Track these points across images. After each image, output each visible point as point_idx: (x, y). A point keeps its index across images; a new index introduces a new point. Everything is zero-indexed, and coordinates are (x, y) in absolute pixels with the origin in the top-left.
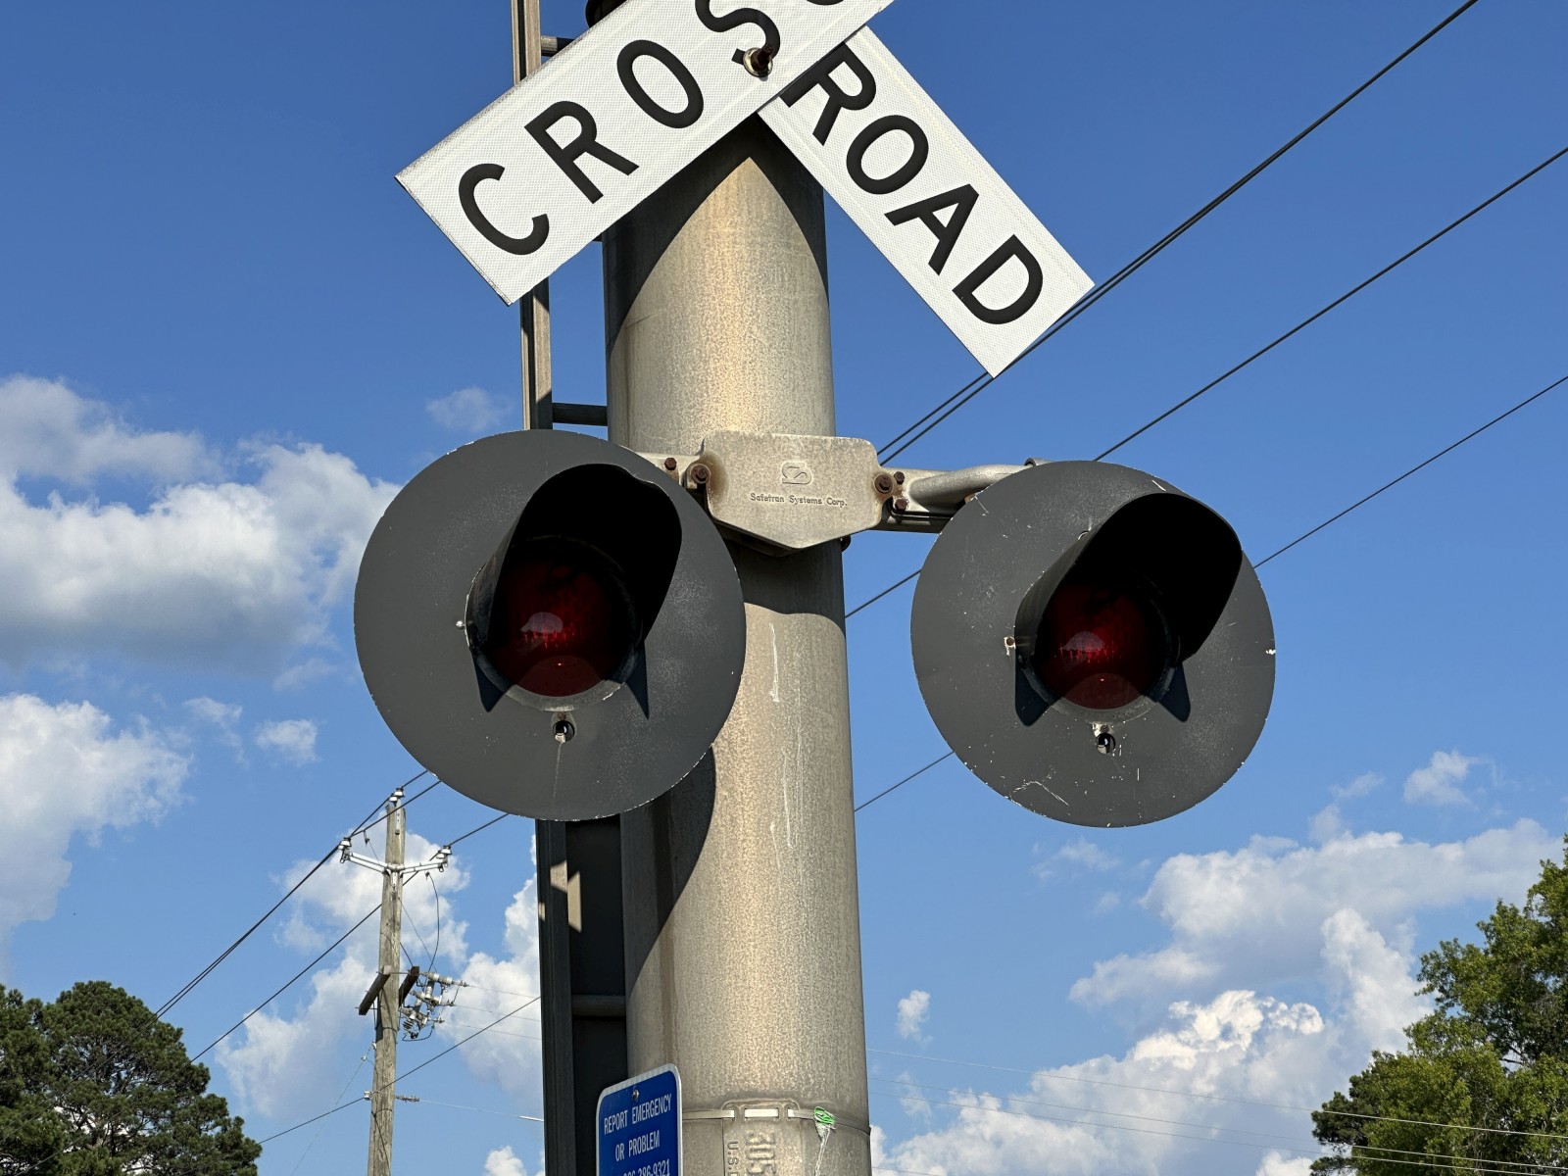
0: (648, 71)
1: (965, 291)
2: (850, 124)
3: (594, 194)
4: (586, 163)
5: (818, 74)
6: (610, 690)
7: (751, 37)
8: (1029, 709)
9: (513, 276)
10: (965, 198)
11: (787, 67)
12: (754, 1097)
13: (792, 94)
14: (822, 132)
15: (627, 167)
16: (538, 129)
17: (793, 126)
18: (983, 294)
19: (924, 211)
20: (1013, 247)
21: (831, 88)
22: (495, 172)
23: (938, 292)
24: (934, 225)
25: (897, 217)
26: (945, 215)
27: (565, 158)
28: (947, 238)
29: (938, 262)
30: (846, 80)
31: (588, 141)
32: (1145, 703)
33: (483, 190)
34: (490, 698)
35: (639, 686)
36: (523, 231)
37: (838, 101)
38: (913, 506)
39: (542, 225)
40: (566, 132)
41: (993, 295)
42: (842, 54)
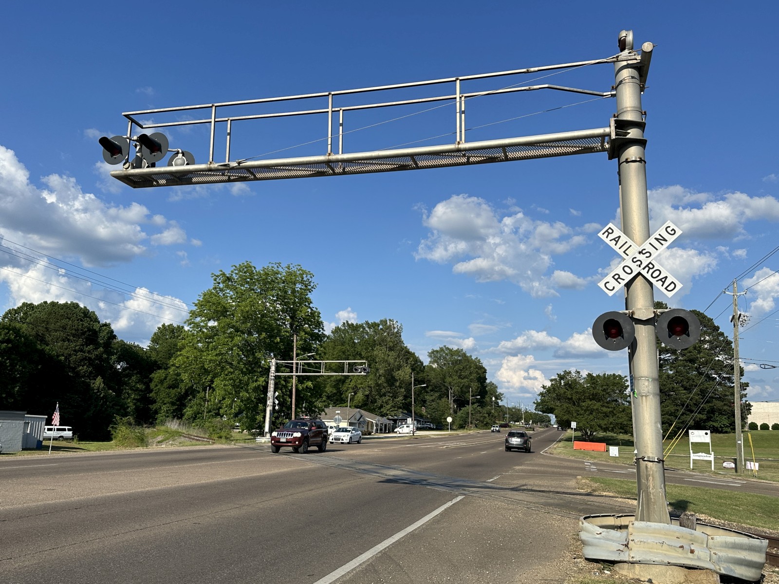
0: (626, 269)
1: (666, 288)
2: (651, 271)
3: (620, 283)
4: (619, 280)
5: (647, 266)
6: (620, 337)
7: (639, 263)
8: (670, 336)
9: (611, 294)
10: (666, 277)
11: (643, 266)
12: (642, 377)
13: (644, 269)
14: (648, 272)
15: (624, 280)
16: (613, 277)
17: (644, 272)
18: (668, 288)
19: (661, 280)
20: (672, 282)
21: (649, 267)
22: (608, 282)
23: (663, 289)
24: (662, 281)
25: (657, 281)
26: (663, 280)
27: (616, 280)
28: (664, 282)
29: (662, 285)
30: (651, 266)
31: (619, 278)
32: (684, 335)
33: (607, 285)
34: (607, 339)
35: (623, 337)
36: (612, 288)
37: (650, 268)
38: (659, 314)
39: (614, 288)
40: (616, 277)
41: (670, 288)
42: (650, 263)
